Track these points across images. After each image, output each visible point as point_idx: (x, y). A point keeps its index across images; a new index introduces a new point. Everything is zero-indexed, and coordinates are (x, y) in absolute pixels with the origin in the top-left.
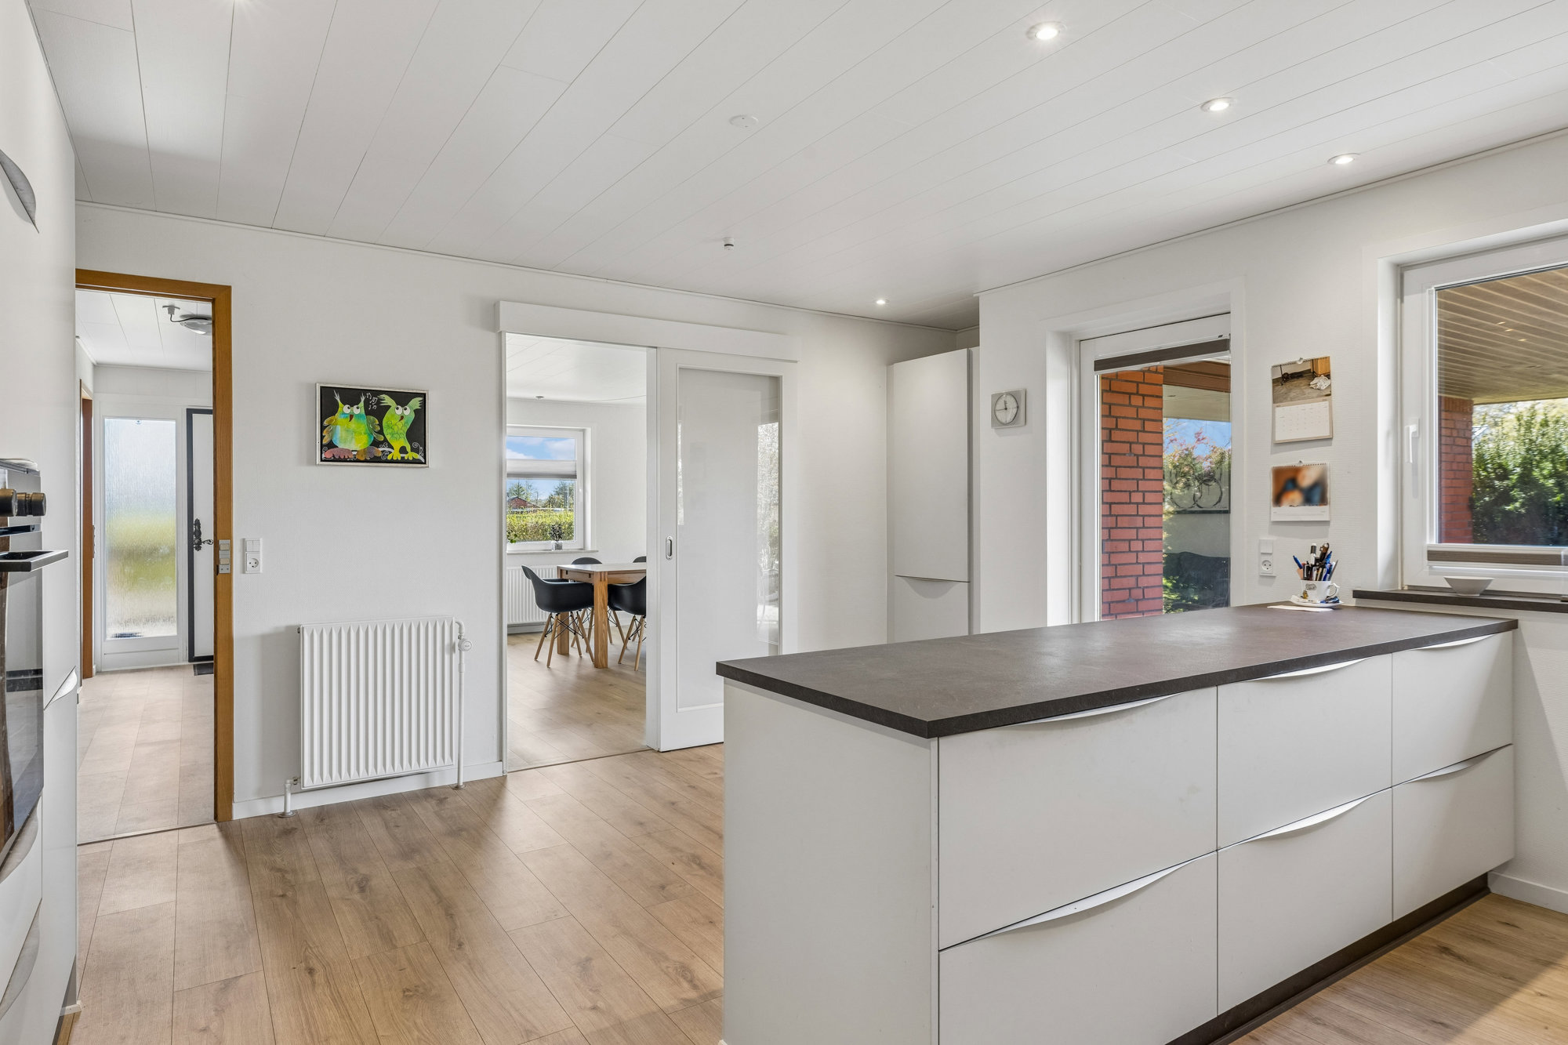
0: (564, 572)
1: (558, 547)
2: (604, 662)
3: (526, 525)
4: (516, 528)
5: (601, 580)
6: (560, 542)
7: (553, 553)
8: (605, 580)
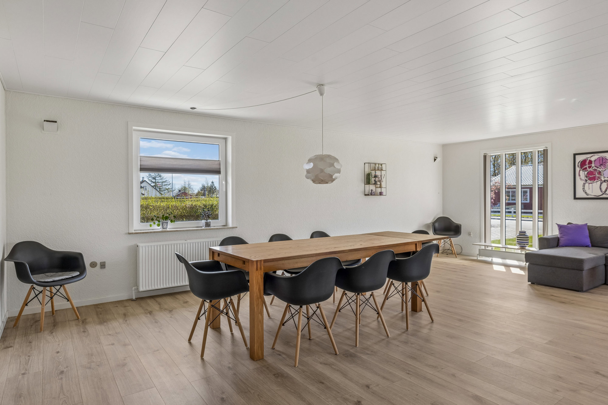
0: (216, 255)
1: (208, 225)
2: (260, 354)
3: (185, 206)
4: (179, 208)
5: (257, 270)
6: (209, 221)
7: (204, 229)
8: (261, 268)
